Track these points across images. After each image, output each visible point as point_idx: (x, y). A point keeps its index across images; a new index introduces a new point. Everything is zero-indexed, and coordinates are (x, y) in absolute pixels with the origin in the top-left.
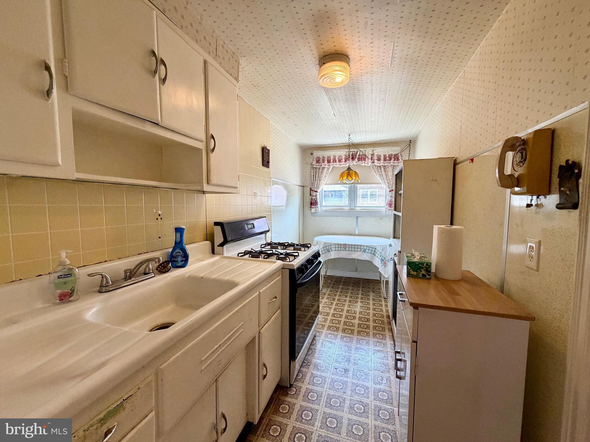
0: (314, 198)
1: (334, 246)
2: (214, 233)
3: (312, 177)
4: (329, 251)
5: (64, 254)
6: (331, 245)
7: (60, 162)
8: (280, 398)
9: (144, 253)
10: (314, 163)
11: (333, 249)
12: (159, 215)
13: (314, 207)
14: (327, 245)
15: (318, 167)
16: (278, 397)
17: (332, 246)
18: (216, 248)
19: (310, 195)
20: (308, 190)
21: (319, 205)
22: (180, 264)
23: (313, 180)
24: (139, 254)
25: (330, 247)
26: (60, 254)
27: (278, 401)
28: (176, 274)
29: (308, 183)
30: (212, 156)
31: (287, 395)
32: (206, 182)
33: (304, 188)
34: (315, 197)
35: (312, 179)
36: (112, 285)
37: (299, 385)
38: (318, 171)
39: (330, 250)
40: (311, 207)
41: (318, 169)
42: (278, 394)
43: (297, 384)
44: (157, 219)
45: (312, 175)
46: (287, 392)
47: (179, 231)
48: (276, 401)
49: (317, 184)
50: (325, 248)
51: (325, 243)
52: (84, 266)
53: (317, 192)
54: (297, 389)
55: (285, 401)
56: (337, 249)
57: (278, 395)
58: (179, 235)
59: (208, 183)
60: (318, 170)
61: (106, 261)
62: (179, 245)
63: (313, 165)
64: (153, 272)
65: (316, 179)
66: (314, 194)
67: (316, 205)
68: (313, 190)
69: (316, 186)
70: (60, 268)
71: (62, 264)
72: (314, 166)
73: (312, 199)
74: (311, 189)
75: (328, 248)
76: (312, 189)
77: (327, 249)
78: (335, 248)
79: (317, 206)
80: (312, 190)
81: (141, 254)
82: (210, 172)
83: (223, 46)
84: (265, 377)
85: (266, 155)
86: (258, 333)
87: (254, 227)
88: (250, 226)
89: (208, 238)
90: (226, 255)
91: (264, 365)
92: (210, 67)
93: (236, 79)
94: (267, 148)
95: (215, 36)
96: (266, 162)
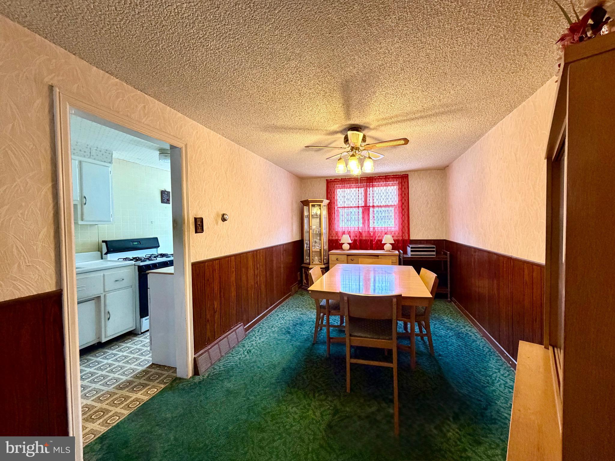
2: (102, 247)
18: (104, 256)
30: (85, 207)
59: (82, 220)
82: (83, 214)
83: (96, 150)
84: (109, 319)
85: (165, 196)
86: (103, 295)
87: (140, 244)
88: (136, 243)
89: (100, 250)
90: (109, 259)
91: (109, 312)
92: (84, 164)
93: (110, 163)
94: (167, 190)
95: (89, 147)
96: (166, 200)
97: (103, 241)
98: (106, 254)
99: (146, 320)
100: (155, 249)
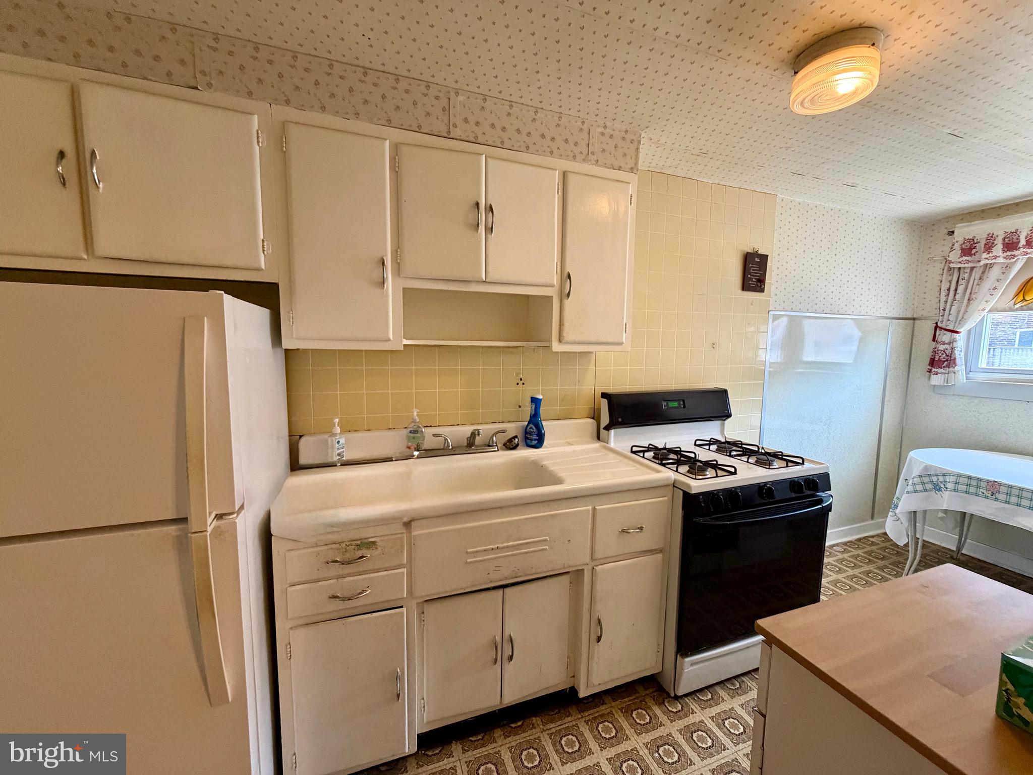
0: (942, 347)
1: (953, 479)
2: (600, 408)
3: (943, 294)
4: (940, 490)
5: (415, 414)
6: (944, 475)
7: (391, 337)
8: (647, 700)
9: (499, 422)
10: (955, 256)
11: (950, 486)
12: (521, 380)
13: (940, 370)
14: (932, 472)
15: (966, 265)
16: (645, 695)
17: (948, 479)
18: (602, 432)
19: (934, 340)
20: (925, 328)
21: (960, 367)
22: (534, 443)
23: (946, 302)
24: (493, 423)
25: (941, 479)
26: (413, 412)
27: (641, 701)
28: (522, 455)
29: (929, 309)
30: (568, 303)
31: (661, 704)
32: (558, 338)
33: (917, 322)
34: (947, 346)
35: (943, 298)
36: (452, 449)
37: (692, 706)
38: (966, 276)
39: (942, 486)
40: (930, 371)
41: (968, 271)
42: (648, 692)
43: (690, 704)
44: (518, 384)
45: (945, 286)
46: (664, 701)
47: (535, 401)
48: (637, 698)
49: (959, 311)
50: (926, 479)
51: (926, 468)
52: (439, 426)
53: (957, 332)
54: (685, 709)
55: (649, 708)
56: (961, 487)
57: (647, 694)
58: (534, 406)
59: (560, 341)
60: (965, 273)
61: (458, 425)
62: (535, 419)
63: (951, 262)
64: (497, 446)
65: (955, 299)
66: (945, 337)
67: (948, 366)
68: (943, 326)
69: (952, 318)
70: (412, 424)
71: (414, 421)
72: (952, 265)
73: (935, 351)
74: (937, 323)
75: (935, 479)
76: (939, 324)
77: (932, 482)
78: (957, 483)
79: (951, 369)
80: (941, 328)
81: (496, 423)
82: (563, 325)
83: (603, 134)
84: (599, 639)
85: (753, 269)
86: (590, 567)
87: (684, 407)
88: (675, 404)
89: (595, 415)
90: (612, 444)
91: (599, 622)
92: (571, 178)
93: (632, 170)
94: (760, 252)
95: (585, 127)
96: (753, 282)
97: (604, 395)
98: (608, 428)
99: (693, 664)
100: (717, 423)
